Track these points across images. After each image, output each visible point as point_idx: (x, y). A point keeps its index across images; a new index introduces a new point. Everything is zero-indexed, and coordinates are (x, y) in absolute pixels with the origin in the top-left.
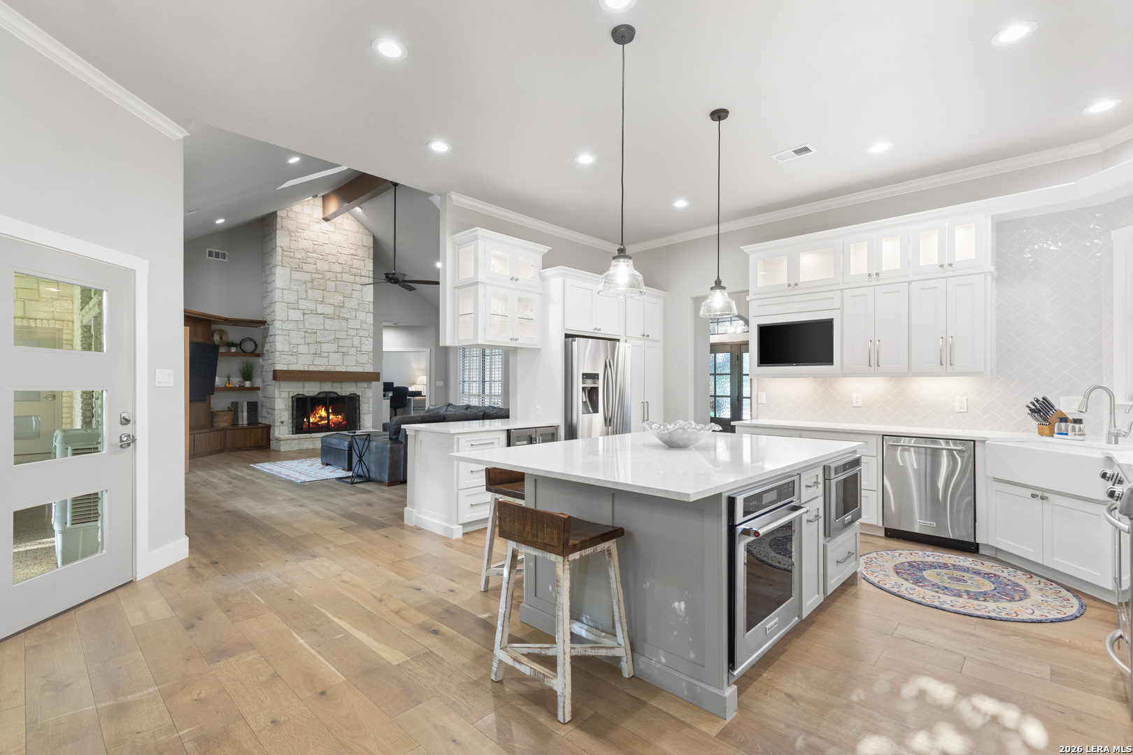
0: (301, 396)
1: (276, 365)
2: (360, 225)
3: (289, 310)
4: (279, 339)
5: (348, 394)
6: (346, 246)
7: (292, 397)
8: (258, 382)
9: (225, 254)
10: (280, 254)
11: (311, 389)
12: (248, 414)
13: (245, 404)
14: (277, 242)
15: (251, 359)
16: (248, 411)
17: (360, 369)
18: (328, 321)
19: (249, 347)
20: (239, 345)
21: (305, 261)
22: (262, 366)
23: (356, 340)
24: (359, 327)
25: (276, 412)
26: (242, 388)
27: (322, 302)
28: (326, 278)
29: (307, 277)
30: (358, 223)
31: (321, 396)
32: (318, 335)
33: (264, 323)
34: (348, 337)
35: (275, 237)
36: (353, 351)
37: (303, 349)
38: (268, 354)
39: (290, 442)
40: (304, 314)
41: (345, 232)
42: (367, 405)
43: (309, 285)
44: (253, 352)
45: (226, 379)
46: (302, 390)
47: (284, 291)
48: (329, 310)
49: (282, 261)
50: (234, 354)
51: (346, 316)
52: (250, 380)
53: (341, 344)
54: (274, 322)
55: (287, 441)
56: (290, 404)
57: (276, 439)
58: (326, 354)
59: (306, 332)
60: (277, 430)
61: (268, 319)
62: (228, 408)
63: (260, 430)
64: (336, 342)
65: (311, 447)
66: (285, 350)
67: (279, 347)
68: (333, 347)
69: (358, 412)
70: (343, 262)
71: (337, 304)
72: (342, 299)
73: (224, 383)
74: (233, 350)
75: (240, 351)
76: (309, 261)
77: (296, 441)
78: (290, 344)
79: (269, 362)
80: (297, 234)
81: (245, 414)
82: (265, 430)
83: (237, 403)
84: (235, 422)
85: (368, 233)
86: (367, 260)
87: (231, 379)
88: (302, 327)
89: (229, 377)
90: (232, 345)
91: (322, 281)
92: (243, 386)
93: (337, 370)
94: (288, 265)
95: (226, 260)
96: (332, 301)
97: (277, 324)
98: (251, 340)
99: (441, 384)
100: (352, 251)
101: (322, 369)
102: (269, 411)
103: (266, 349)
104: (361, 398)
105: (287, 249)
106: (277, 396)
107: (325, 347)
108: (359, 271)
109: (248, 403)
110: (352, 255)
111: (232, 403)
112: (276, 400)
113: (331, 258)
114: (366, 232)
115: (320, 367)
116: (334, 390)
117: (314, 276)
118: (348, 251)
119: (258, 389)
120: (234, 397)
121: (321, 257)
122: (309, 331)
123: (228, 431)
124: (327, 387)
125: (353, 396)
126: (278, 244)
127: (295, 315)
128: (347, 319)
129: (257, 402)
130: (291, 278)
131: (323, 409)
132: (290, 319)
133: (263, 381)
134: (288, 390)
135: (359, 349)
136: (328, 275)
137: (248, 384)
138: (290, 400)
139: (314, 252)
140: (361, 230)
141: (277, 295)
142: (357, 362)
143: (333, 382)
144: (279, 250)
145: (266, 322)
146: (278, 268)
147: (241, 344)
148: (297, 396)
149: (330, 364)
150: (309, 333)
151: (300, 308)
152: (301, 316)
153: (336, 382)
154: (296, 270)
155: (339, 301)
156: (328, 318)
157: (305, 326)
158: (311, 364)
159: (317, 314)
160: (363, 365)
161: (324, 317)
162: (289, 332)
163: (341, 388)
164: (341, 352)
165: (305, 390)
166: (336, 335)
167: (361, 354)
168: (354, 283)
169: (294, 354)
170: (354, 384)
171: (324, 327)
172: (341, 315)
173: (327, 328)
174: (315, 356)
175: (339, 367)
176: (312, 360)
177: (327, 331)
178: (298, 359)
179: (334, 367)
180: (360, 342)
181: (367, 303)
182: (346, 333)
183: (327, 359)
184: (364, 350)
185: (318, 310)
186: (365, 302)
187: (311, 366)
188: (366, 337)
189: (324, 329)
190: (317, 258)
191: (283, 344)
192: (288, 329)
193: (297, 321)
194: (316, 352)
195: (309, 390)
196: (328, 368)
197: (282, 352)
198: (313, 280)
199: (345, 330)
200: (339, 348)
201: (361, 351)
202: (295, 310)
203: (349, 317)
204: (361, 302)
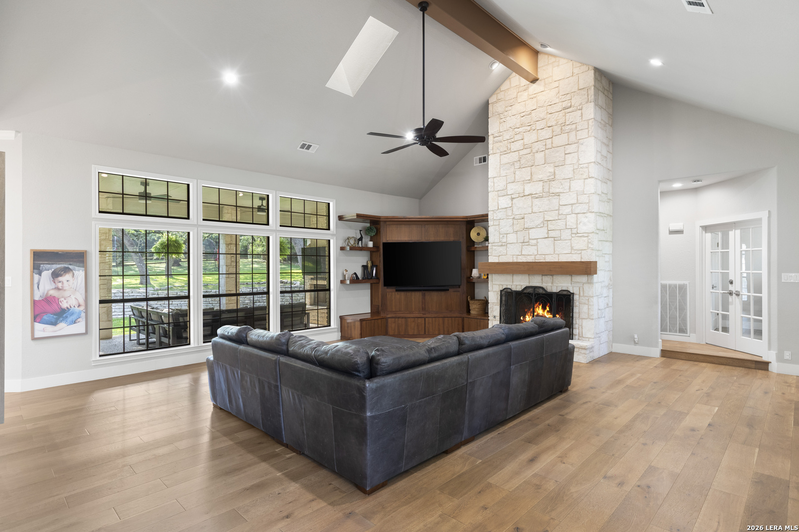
0: (508, 290)
1: (490, 257)
3: (500, 198)
5: (558, 290)
6: (557, 101)
7: (500, 291)
10: (492, 142)
11: (519, 283)
17: (576, 258)
18: (536, 202)
21: (513, 140)
25: (490, 306)
27: (530, 180)
28: (534, 151)
29: (515, 156)
30: (571, 63)
32: (526, 220)
34: (560, 217)
36: (566, 234)
37: (512, 238)
40: (512, 199)
41: (557, 84)
43: (517, 165)
46: (510, 283)
47: (496, 179)
48: (536, 188)
51: (558, 190)
53: (551, 227)
56: (499, 297)
58: (535, 241)
59: (514, 218)
64: (546, 225)
66: (497, 241)
68: (542, 232)
70: (553, 124)
71: (546, 179)
72: (552, 170)
76: (516, 138)
78: (500, 234)
80: (506, 113)
85: (586, 68)
86: (586, 105)
88: (510, 214)
91: (529, 156)
93: (548, 260)
96: (540, 177)
97: (490, 215)
100: (566, 104)
101: (530, 259)
104: (575, 296)
105: (497, 135)
107: (533, 234)
108: (573, 126)
110: (565, 108)
112: (490, 293)
113: (540, 125)
114: (583, 68)
115: (528, 257)
116: (544, 285)
117: (523, 152)
118: (559, 106)
121: (529, 128)
122: (517, 217)
124: (536, 281)
125: (565, 293)
126: (490, 133)
127: (504, 202)
128: (558, 195)
130: (501, 164)
131: (540, 307)
132: (500, 208)
134: (499, 283)
135: (574, 231)
136: (537, 146)
138: (499, 294)
139: (522, 126)
141: (490, 185)
142: (572, 248)
143: (543, 275)
144: (491, 138)
148: (505, 290)
149: (539, 253)
150: (517, 219)
151: (508, 193)
152: (510, 202)
153: (546, 275)
154: (505, 152)
155: (548, 174)
156: (537, 198)
157: (514, 212)
158: (520, 254)
159: (524, 196)
160: (580, 252)
161: (532, 197)
162: (499, 222)
163: (552, 283)
164: (551, 237)
165: (514, 283)
166: (545, 216)
167: (578, 237)
168: (568, 144)
169: (503, 244)
170: (568, 278)
171: (532, 209)
172: (551, 191)
173: (535, 209)
174: (523, 244)
175: (550, 256)
176: (520, 250)
177: (535, 214)
178: (507, 249)
179: (544, 256)
180: (577, 221)
181: (585, 165)
182: (557, 212)
183: (535, 247)
184: (582, 232)
185: (525, 191)
186: (581, 166)
187: (520, 257)
188: (584, 213)
189: (532, 212)
190: (524, 131)
191: (495, 235)
192: (498, 218)
193: (506, 208)
194: (524, 239)
195: (517, 283)
196: (536, 258)
197: (493, 243)
198: (521, 158)
199: (557, 208)
200: (549, 232)
201: (578, 233)
202: (504, 197)
203: (561, 191)
204: (576, 167)
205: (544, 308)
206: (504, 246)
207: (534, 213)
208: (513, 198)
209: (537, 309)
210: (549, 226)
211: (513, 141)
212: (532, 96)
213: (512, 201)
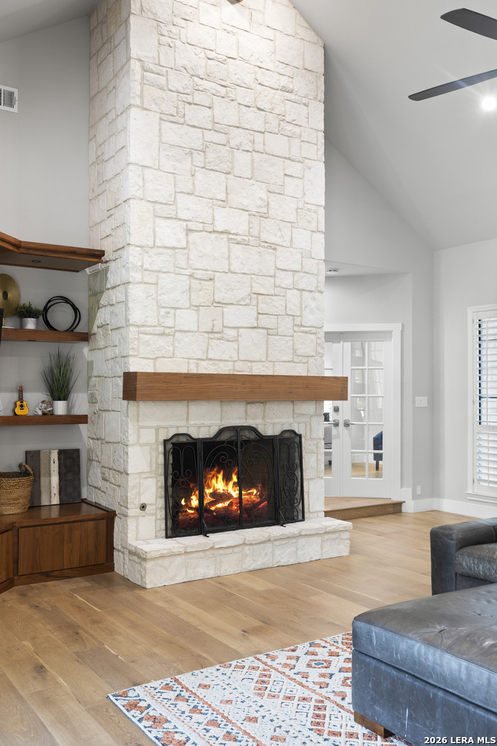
0: (183, 439)
1: (131, 360)
2: (299, 17)
3: (158, 221)
4: (136, 292)
5: (277, 432)
6: (270, 66)
7: (165, 442)
8: (80, 404)
9: (11, 94)
10: (138, 77)
11: (203, 422)
12: (60, 479)
13: (55, 456)
14: (132, 45)
15: (67, 348)
16: (60, 473)
17: (299, 370)
18: (237, 250)
19: (61, 317)
20: (42, 314)
22: (90, 365)
23: (293, 296)
24: (297, 267)
25: (132, 481)
26: (48, 419)
27: (225, 202)
28: (233, 143)
29: (194, 138)
30: (294, 11)
31: (225, 437)
32: (217, 285)
33: (98, 255)
34: (277, 291)
35: (126, 38)
36: (286, 325)
37: (187, 319)
38: (105, 336)
39: (166, 562)
40: (189, 231)
41: (270, 34)
42: (314, 457)
43: (199, 159)
44: (71, 330)
45: (15, 396)
46: (183, 423)
47: (147, 171)
48: (239, 223)
49: (141, 96)
50: (32, 337)
51: (273, 239)
52: (65, 398)
53: (263, 307)
54: (124, 253)
55: (160, 561)
56: (161, 459)
57: (130, 553)
58: (233, 333)
59: (191, 276)
60: (131, 525)
61: (106, 246)
62: (20, 466)
63: (91, 525)
64: (254, 302)
65: (211, 574)
66: (150, 321)
67: (136, 316)
68: (244, 316)
69: (298, 473)
70: (267, 107)
71: (254, 209)
72: (264, 196)
73: (12, 406)
74: (31, 324)
75: (43, 327)
76: (198, 97)
77: (179, 560)
78: (160, 307)
79: (110, 353)
80: (174, 29)
81: (55, 480)
82: (103, 524)
83: (37, 453)
84: (34, 505)
85: (315, 38)
86: (313, 104)
87: (26, 396)
88: (183, 264)
89: (21, 391)
90: (27, 312)
91: (224, 150)
92: (52, 413)
93: (256, 372)
94: (154, 107)
95: (15, 110)
96: (244, 201)
97: (133, 256)
98: (67, 300)
99: (422, 401)
100: (284, 81)
101: (224, 369)
102: (109, 474)
103: (98, 322)
104: (303, 440)
105: (152, 67)
106: (132, 439)
107: (234, 316)
108: (297, 130)
109: (61, 452)
110: (284, 90)
111: (27, 453)
112: (130, 450)
113: (243, 96)
114: (311, 35)
115: (221, 364)
116: (251, 423)
117: (211, 136)
118: (273, 80)
119: (83, 419)
120: (30, 440)
121: (223, 91)
122: (199, 274)
123: (22, 530)
124: (236, 415)
125: (287, 435)
126: (135, 51)
127: (170, 233)
128: (273, 247)
129: (77, 451)
130: (161, 141)
131: (220, 476)
132: (158, 243)
133: (92, 400)
134: (155, 424)
135: (298, 321)
136: (238, 137)
137: (60, 408)
138: (161, 449)
139: (208, 77)
140: (302, 32)
141: (132, 183)
142: (294, 351)
143: (248, 403)
144: (135, 66)
145: (102, 253)
146: (134, 112)
147: (46, 309)
148: (174, 440)
149: (241, 358)
150: (199, 279)
151: (180, 216)
152: (182, 235)
153: (254, 403)
154: (172, 119)
155: (259, 202)
156: (238, 243)
157: (191, 262)
158: (204, 357)
159: (214, 231)
160: (305, 360)
161: (229, 239)
162: (157, 277)
163: (263, 418)
164: (262, 328)
165: (191, 422)
166: (254, 284)
167: (302, 332)
168: (289, 159)
169: (167, 331)
170: (289, 407)
171: (229, 265)
172: (263, 237)
173: (235, 266)
174: (211, 336)
175: (260, 365)
176: (205, 348)
177: (235, 276)
178: (177, 344)
179: (249, 364)
180: (301, 304)
181: (314, 208)
182: (272, 279)
183: (234, 345)
184: (309, 324)
185: (216, 223)
186: (309, 206)
187: (204, 364)
188: (311, 291)
189: (229, 269)
190: (214, 92)
191: (146, 307)
192: (156, 268)
193: (174, 248)
194: (213, 326)
195: (198, 422)
196: (236, 368)
197: (143, 326)
198: (207, 147)
199: (272, 273)
200: (260, 316)
201: (302, 326)
202: (169, 221)
203: (279, 241)
204: (301, 205)
205: (227, 479)
206: (168, 335)
207: (232, 273)
208: (191, 230)
209: (214, 481)
210: (261, 305)
211: (190, 101)
212: (230, 29)
213: (187, 235)
